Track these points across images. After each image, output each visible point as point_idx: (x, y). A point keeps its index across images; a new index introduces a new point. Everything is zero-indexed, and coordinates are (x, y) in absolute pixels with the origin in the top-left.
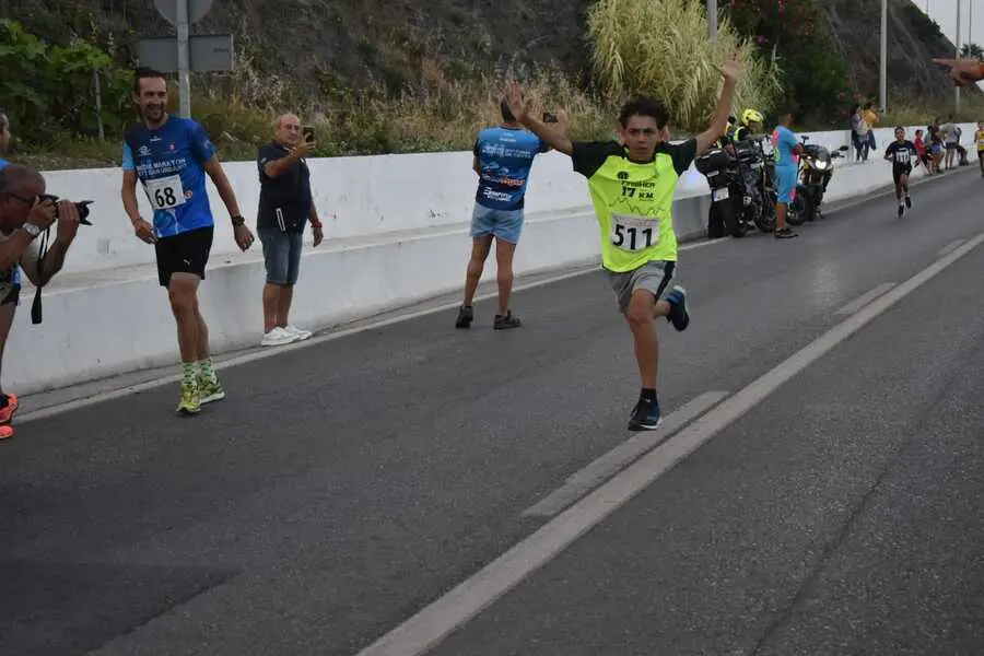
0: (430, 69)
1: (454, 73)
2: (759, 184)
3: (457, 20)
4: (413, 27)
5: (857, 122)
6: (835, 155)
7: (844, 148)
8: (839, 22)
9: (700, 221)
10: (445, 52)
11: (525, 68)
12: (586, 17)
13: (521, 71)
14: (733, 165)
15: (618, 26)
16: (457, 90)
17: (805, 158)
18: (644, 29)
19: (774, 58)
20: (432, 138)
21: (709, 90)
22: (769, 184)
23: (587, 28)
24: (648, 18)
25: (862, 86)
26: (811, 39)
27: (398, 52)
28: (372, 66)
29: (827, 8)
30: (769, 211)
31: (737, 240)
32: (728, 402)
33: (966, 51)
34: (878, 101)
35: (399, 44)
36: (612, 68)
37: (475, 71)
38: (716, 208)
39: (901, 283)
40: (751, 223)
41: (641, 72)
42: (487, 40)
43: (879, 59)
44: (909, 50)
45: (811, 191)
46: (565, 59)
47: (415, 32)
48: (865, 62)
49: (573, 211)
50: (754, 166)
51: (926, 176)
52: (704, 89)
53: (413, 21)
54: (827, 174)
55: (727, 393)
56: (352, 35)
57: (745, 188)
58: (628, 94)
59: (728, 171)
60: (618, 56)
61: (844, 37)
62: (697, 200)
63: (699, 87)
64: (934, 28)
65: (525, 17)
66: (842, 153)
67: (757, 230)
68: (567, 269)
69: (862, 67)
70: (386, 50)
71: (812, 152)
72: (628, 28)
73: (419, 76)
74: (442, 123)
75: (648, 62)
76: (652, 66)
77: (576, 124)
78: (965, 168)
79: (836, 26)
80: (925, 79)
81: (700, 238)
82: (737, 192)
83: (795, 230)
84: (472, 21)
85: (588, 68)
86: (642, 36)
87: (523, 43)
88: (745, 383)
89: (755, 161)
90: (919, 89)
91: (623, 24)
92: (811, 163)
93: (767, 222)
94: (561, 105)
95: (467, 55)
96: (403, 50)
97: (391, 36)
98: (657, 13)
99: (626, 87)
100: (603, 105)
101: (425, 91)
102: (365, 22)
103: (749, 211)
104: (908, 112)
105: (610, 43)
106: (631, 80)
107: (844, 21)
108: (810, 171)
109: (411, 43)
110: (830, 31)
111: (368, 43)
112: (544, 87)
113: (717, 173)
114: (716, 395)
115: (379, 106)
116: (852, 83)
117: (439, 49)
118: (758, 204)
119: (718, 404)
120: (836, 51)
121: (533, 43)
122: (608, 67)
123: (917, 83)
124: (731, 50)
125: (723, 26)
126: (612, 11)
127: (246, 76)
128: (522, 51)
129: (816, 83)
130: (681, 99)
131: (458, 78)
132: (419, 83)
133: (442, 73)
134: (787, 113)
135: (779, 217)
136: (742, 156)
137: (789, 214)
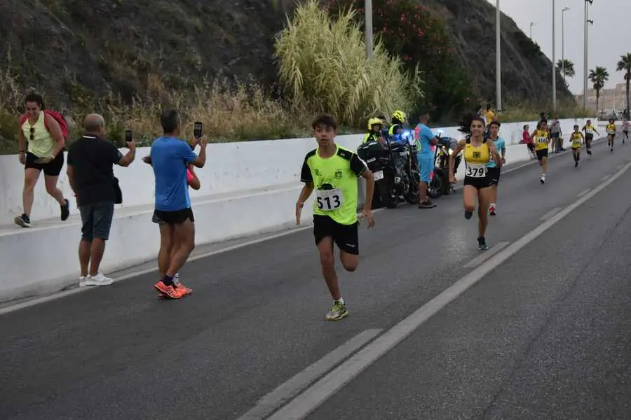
0: (154, 82)
1: (173, 85)
2: (406, 168)
3: (174, 44)
4: (141, 50)
8: (465, 43)
10: (165, 68)
11: (227, 81)
12: (274, 42)
13: (224, 82)
14: (386, 153)
15: (298, 48)
16: (176, 99)
17: (441, 147)
18: (318, 50)
19: (417, 72)
20: (155, 135)
21: (368, 96)
22: (414, 167)
23: (274, 50)
24: (321, 42)
25: (483, 92)
26: (443, 56)
27: (129, 68)
28: (109, 79)
29: (457, 35)
30: (414, 187)
31: (391, 210)
32: (382, 337)
33: (560, 65)
34: (495, 103)
35: (130, 64)
36: (294, 80)
37: (189, 83)
39: (513, 242)
40: (402, 197)
41: (316, 83)
42: (198, 59)
43: (495, 70)
44: (518, 65)
46: (258, 74)
47: (142, 53)
48: (485, 75)
49: (266, 189)
50: (402, 154)
51: (532, 159)
53: (140, 45)
55: (381, 330)
56: (93, 56)
57: (395, 170)
58: (307, 99)
59: (382, 158)
60: (298, 71)
61: (470, 56)
63: (361, 95)
64: (536, 48)
65: (226, 41)
67: (406, 202)
68: (261, 234)
69: (483, 78)
70: (118, 66)
71: (445, 142)
72: (305, 50)
73: (146, 87)
75: (322, 76)
76: (325, 78)
77: (267, 123)
78: (561, 153)
79: (462, 47)
80: (529, 86)
82: (390, 174)
83: (435, 202)
84: (187, 45)
85: (276, 79)
86: (315, 55)
87: (225, 61)
88: (395, 322)
89: (402, 150)
90: (525, 94)
91: (302, 47)
92: (446, 152)
93: (413, 196)
94: (256, 109)
95: (182, 70)
96: (133, 67)
97: (124, 56)
98: (327, 39)
99: (305, 95)
100: (288, 109)
101: (150, 98)
102: (103, 46)
103: (399, 189)
104: (517, 112)
105: (292, 61)
106: (308, 89)
107: (468, 44)
108: (445, 157)
109: (139, 62)
110: (458, 50)
111: (106, 62)
112: (242, 94)
113: (374, 159)
114: (373, 332)
115: (113, 110)
116: (475, 90)
117: (161, 66)
118: (406, 182)
119: (372, 340)
120: (463, 66)
121: (234, 61)
122: (291, 79)
123: (525, 91)
124: (384, 66)
125: (377, 48)
126: (293, 37)
127: (9, 89)
128: (225, 67)
129: (448, 90)
130: (347, 103)
131: (176, 88)
132: (145, 93)
133: (163, 85)
134: (426, 113)
135: (421, 192)
136: (394, 146)
137: (429, 190)
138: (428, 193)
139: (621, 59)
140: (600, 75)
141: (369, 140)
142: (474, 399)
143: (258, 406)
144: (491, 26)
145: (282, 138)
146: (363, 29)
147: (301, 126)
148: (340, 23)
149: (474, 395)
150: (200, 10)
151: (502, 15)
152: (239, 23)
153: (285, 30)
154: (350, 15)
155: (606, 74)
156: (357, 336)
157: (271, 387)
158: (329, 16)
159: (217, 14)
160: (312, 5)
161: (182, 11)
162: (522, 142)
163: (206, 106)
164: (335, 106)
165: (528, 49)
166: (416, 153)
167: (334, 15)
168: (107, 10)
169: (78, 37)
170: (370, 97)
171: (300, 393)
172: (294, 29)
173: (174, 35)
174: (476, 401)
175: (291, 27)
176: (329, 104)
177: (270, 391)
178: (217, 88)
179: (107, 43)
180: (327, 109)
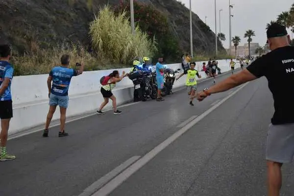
0: (35, 45)
1: (43, 47)
2: (151, 83)
3: (43, 28)
4: (28, 31)
5: (183, 60)
6: (176, 72)
7: (179, 70)
8: (176, 26)
9: (131, 96)
10: (39, 39)
11: (68, 45)
12: (89, 26)
13: (67, 45)
14: (141, 76)
15: (100, 29)
16: (44, 52)
17: (166, 73)
18: (109, 30)
19: (154, 39)
20: (35, 70)
21: (133, 51)
22: (154, 83)
23: (90, 30)
24: (110, 26)
25: (185, 48)
26: (166, 32)
27: (22, 39)
28: (13, 44)
29: (172, 22)
30: (155, 92)
31: (144, 102)
32: (140, 160)
33: (219, 35)
34: (190, 53)
35: (23, 37)
36: (98, 43)
37: (50, 45)
38: (136, 91)
39: (199, 116)
40: (148, 96)
41: (109, 45)
42: (55, 35)
43: (190, 39)
44: (201, 36)
45: (168, 85)
46: (82, 41)
47: (29, 32)
48: (185, 40)
49: (86, 94)
50: (148, 76)
51: (207, 78)
52: (131, 50)
53: (28, 28)
54: (173, 79)
55: (140, 157)
56: (6, 34)
58: (104, 52)
59: (140, 78)
60: (100, 39)
61: (178, 32)
62: (129, 89)
63: (129, 50)
64: (208, 28)
65: (68, 26)
66: (178, 71)
67: (150, 99)
68: (84, 114)
69: (185, 42)
70: (18, 39)
71: (168, 71)
72: (104, 30)
73: (30, 47)
74: (39, 64)
75: (111, 41)
76: (113, 43)
77: (86, 64)
78: (220, 75)
79: (175, 28)
80: (206, 45)
81: (131, 102)
82: (143, 85)
83: (163, 98)
84: (49, 28)
85: (90, 44)
86: (108, 32)
87: (67, 36)
88: (147, 152)
89: (148, 75)
90: (204, 48)
91: (102, 29)
92: (168, 75)
93: (154, 96)
94: (81, 57)
95: (47, 40)
97: (20, 34)
98: (113, 25)
99: (104, 50)
100: (96, 57)
101: (33, 53)
102: (10, 29)
103: (148, 92)
104: (200, 57)
105: (98, 35)
107: (178, 26)
108: (168, 78)
109: (27, 36)
110: (173, 30)
111: (12, 36)
112: (75, 51)
113: (136, 79)
114: (136, 157)
116: (181, 47)
117: (37, 38)
118: (150, 89)
119: (136, 161)
120: (176, 37)
121: (71, 35)
122: (97, 43)
123: (203, 47)
124: (139, 37)
125: (137, 28)
126: (98, 23)
128: (67, 38)
129: (169, 47)
130: (123, 54)
131: (45, 48)
132: (30, 50)
133: (38, 47)
135: (158, 94)
136: (144, 73)
139: (246, 33)
140: (237, 40)
141: (133, 70)
142: (182, 186)
144: (188, 18)
145: (94, 70)
146: (130, 20)
147: (102, 65)
148: (119, 17)
149: (182, 185)
150: (55, 12)
151: (192, 13)
152: (73, 18)
153: (94, 21)
154: (124, 14)
155: (239, 39)
156: (130, 159)
157: (90, 184)
158: (115, 14)
159: (63, 14)
160: (106, 9)
161: (46, 13)
162: (202, 71)
164: (118, 55)
165: (205, 28)
167: (116, 14)
168: (11, 12)
171: (103, 186)
172: (98, 20)
173: (42, 24)
174: (183, 188)
175: (96, 19)
176: (115, 54)
178: (63, 48)
179: (12, 28)
180: (114, 57)
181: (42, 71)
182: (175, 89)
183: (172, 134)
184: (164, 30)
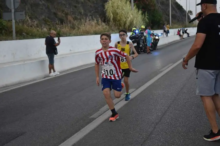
0: (70, 18)
1: (75, 19)
2: (143, 42)
3: (75, 7)
5: (165, 28)
7: (162, 34)
8: (160, 5)
10: (73, 14)
11: (91, 18)
12: (104, 6)
14: (137, 38)
16: (76, 23)
17: (153, 36)
18: (117, 8)
19: (146, 14)
20: (70, 33)
22: (146, 42)
23: (104, 8)
24: (118, 6)
25: (166, 20)
26: (154, 10)
27: (62, 14)
28: (57, 17)
29: (158, 3)
30: (146, 48)
32: (136, 91)
33: (189, 12)
34: (169, 23)
35: (63, 12)
37: (80, 18)
39: (174, 64)
41: (117, 18)
42: (82, 11)
43: (169, 14)
44: (176, 12)
45: (155, 44)
46: (100, 15)
47: (66, 10)
48: (166, 15)
50: (142, 38)
52: (131, 21)
53: (66, 7)
54: (158, 40)
56: (52, 11)
57: (140, 43)
58: (114, 23)
60: (112, 14)
61: (162, 9)
64: (181, 7)
65: (91, 6)
67: (143, 52)
70: (60, 14)
73: (67, 19)
74: (72, 30)
75: (118, 16)
77: (102, 30)
79: (160, 7)
80: (180, 18)
82: (138, 44)
83: (152, 52)
84: (79, 7)
85: (105, 17)
86: (117, 10)
87: (90, 12)
89: (142, 37)
91: (113, 7)
92: (155, 37)
93: (145, 50)
94: (99, 25)
95: (78, 14)
96: (63, 13)
97: (61, 10)
98: (120, 5)
99: (114, 21)
100: (109, 25)
101: (69, 23)
103: (141, 48)
104: (176, 26)
105: (110, 12)
106: (115, 19)
107: (162, 6)
108: (155, 39)
109: (65, 12)
110: (158, 8)
111: (56, 12)
112: (95, 21)
113: (134, 40)
115: (58, 26)
116: (164, 19)
117: (72, 13)
118: (143, 46)
119: (133, 91)
120: (160, 12)
122: (110, 17)
123: (178, 19)
124: (137, 13)
125: (135, 7)
126: (110, 4)
127: (28, 20)
129: (156, 19)
130: (126, 24)
131: (76, 20)
132: (67, 21)
133: (72, 19)
134: (149, 26)
135: (148, 49)
136: (139, 36)
137: (150, 49)
138: (150, 50)
141: (133, 34)
143: (100, 111)
146: (130, 2)
147: (113, 30)
153: (108, 2)
162: (177, 35)
163: (85, 25)
164: (123, 24)
165: (179, 7)
166: (146, 38)
169: (48, 5)
170: (133, 22)
173: (75, 4)
175: (109, 1)
176: (121, 24)
177: (103, 107)
178: (88, 19)
179: (56, 7)
180: (120, 25)
181: (74, 34)
182: (159, 46)
183: (156, 75)
184: (152, 8)
